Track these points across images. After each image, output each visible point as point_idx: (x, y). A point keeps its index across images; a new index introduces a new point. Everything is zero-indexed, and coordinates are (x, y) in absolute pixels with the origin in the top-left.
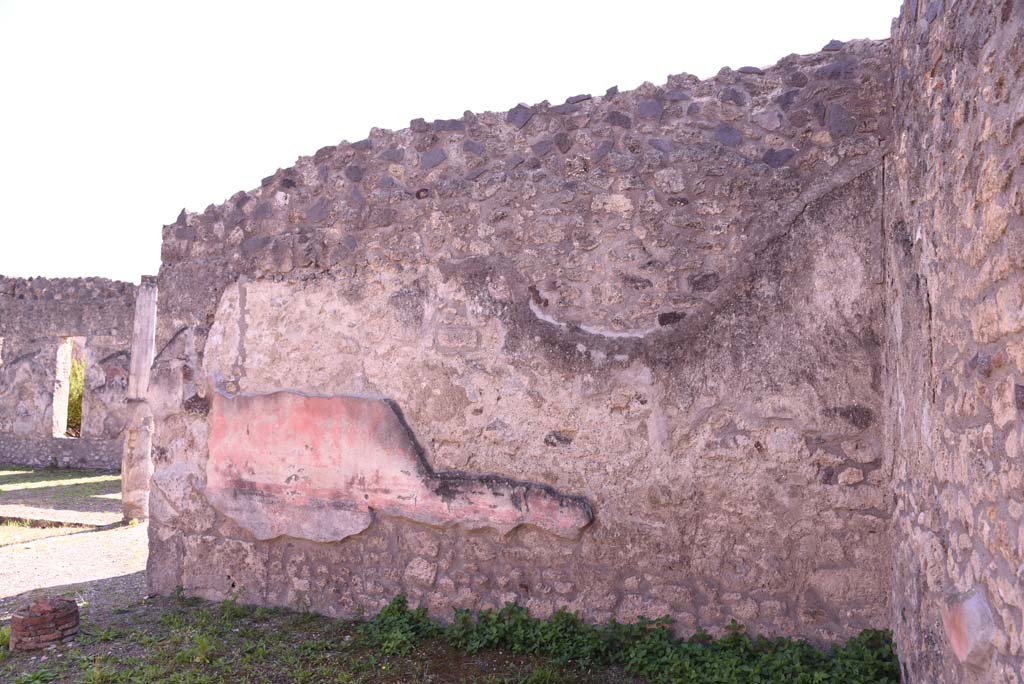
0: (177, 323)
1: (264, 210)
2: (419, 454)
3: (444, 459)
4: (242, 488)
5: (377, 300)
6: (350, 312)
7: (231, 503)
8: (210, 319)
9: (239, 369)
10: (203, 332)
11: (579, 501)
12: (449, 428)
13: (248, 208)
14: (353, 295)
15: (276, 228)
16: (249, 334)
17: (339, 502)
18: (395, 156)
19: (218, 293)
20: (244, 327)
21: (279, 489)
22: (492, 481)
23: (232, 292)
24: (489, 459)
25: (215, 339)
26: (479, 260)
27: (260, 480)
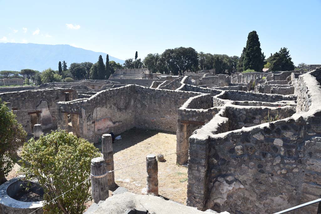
0: (89, 114)
1: (97, 99)
2: (112, 121)
3: (114, 121)
4: (99, 130)
5: (108, 108)
6: (106, 109)
7: (98, 132)
8: (93, 112)
9: (97, 117)
10: (93, 114)
11: (121, 122)
12: (114, 118)
13: (95, 99)
14: (106, 108)
15: (98, 101)
16: (98, 113)
17: (107, 128)
18: (108, 93)
19: (94, 109)
20: (97, 113)
21: (102, 129)
22: (117, 122)
23: (95, 109)
24: (116, 120)
25: (94, 115)
26: (115, 103)
27: (100, 128)
